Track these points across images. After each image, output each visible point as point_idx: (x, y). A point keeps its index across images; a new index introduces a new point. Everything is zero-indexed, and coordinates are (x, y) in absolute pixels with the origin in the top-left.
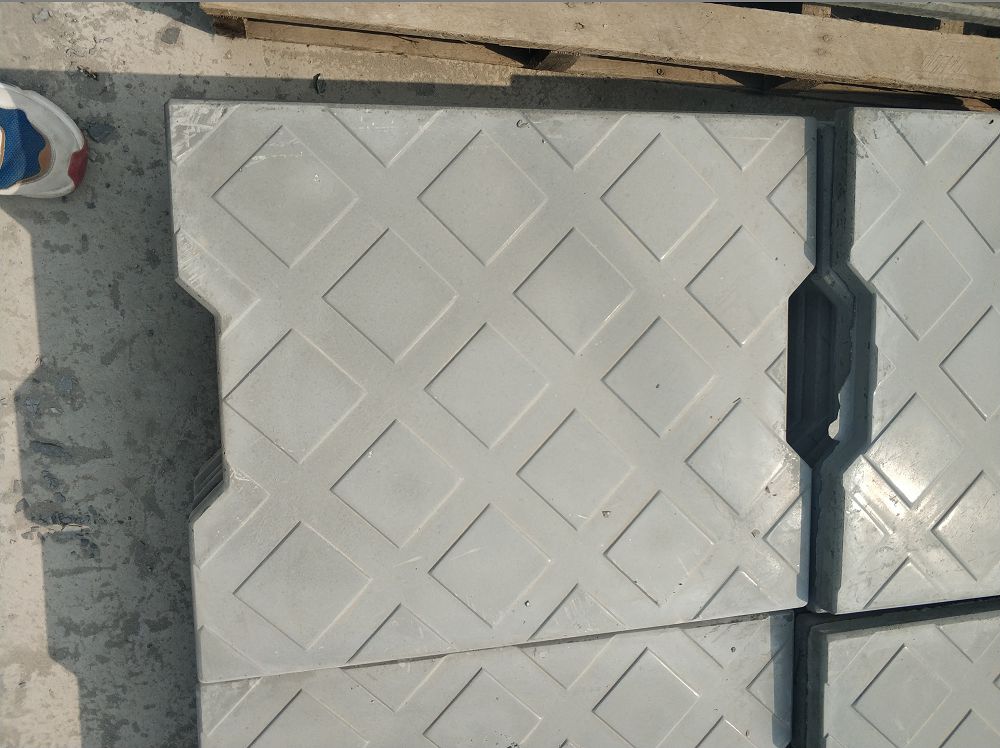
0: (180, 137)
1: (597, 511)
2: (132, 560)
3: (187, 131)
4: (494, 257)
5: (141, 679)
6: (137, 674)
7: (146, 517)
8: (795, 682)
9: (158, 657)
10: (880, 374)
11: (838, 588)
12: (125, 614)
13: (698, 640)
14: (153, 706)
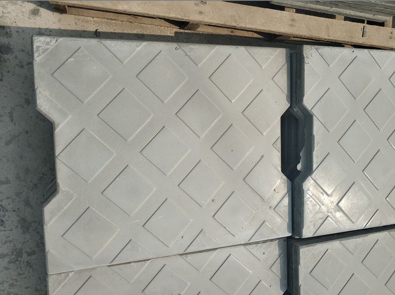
0: (38, 50)
1: (209, 200)
2: (19, 227)
3: (41, 48)
4: (167, 100)
5: (23, 276)
6: (22, 274)
7: (25, 209)
8: (288, 266)
9: (31, 267)
10: (315, 145)
11: (302, 228)
12: (16, 249)
13: (250, 250)
14: (29, 287)
